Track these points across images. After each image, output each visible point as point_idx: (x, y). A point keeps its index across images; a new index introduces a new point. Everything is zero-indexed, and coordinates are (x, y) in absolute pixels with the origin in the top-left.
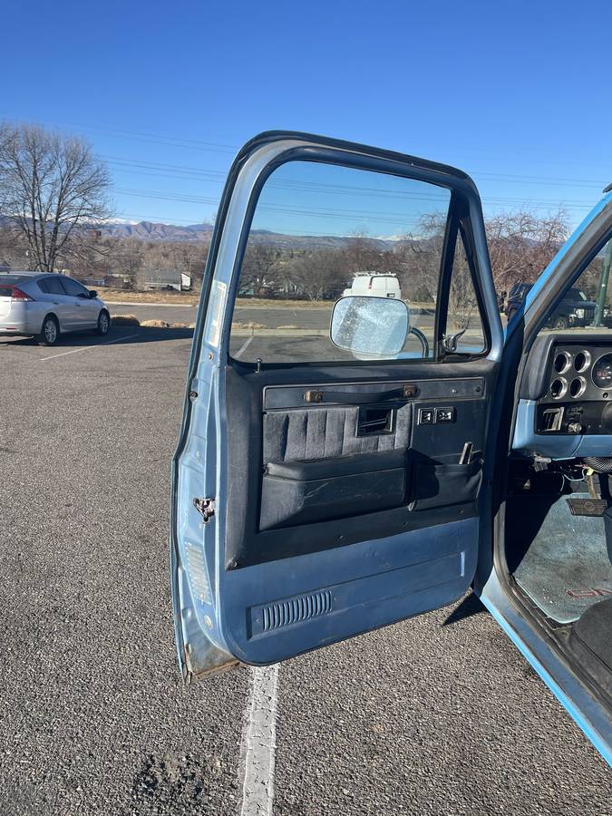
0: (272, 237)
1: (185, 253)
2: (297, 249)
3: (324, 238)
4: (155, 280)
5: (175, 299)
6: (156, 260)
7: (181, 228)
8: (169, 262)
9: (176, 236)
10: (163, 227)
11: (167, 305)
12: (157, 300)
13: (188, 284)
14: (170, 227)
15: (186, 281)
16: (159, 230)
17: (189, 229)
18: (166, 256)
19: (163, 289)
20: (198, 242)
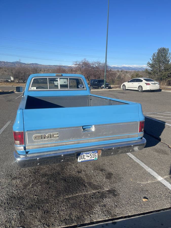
0: (39, 65)
1: (12, 70)
2: (46, 69)
3: (54, 66)
4: (2, 79)
5: (8, 84)
6: (2, 72)
7: (10, 63)
8: (6, 73)
9: (9, 65)
10: (4, 62)
11: (5, 86)
12: (2, 85)
13: (13, 80)
14: (6, 62)
15: (12, 79)
16: (3, 63)
17: (12, 63)
18: (5, 71)
19: (5, 81)
20: (16, 67)
